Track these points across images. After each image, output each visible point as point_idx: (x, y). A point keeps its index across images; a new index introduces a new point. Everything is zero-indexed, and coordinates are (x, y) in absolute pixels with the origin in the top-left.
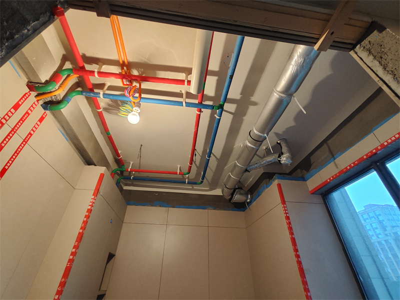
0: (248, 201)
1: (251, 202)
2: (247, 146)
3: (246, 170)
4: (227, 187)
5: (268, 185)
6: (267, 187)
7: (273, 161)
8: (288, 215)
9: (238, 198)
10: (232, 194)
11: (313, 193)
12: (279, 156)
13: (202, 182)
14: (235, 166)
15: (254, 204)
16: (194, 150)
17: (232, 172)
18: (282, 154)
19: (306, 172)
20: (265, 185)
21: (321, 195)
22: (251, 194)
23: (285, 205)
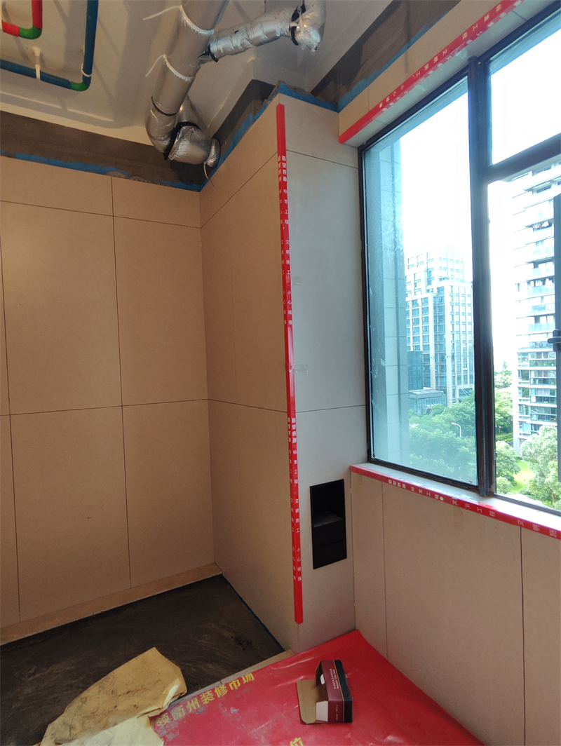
3: (209, 53)
4: (159, 106)
5: (257, 112)
6: (254, 120)
8: (285, 179)
9: (185, 149)
10: (173, 134)
11: (343, 142)
12: (295, 17)
13: (87, 82)
18: (304, 11)
20: (251, 116)
21: (355, 151)
22: (219, 146)
23: (284, 158)
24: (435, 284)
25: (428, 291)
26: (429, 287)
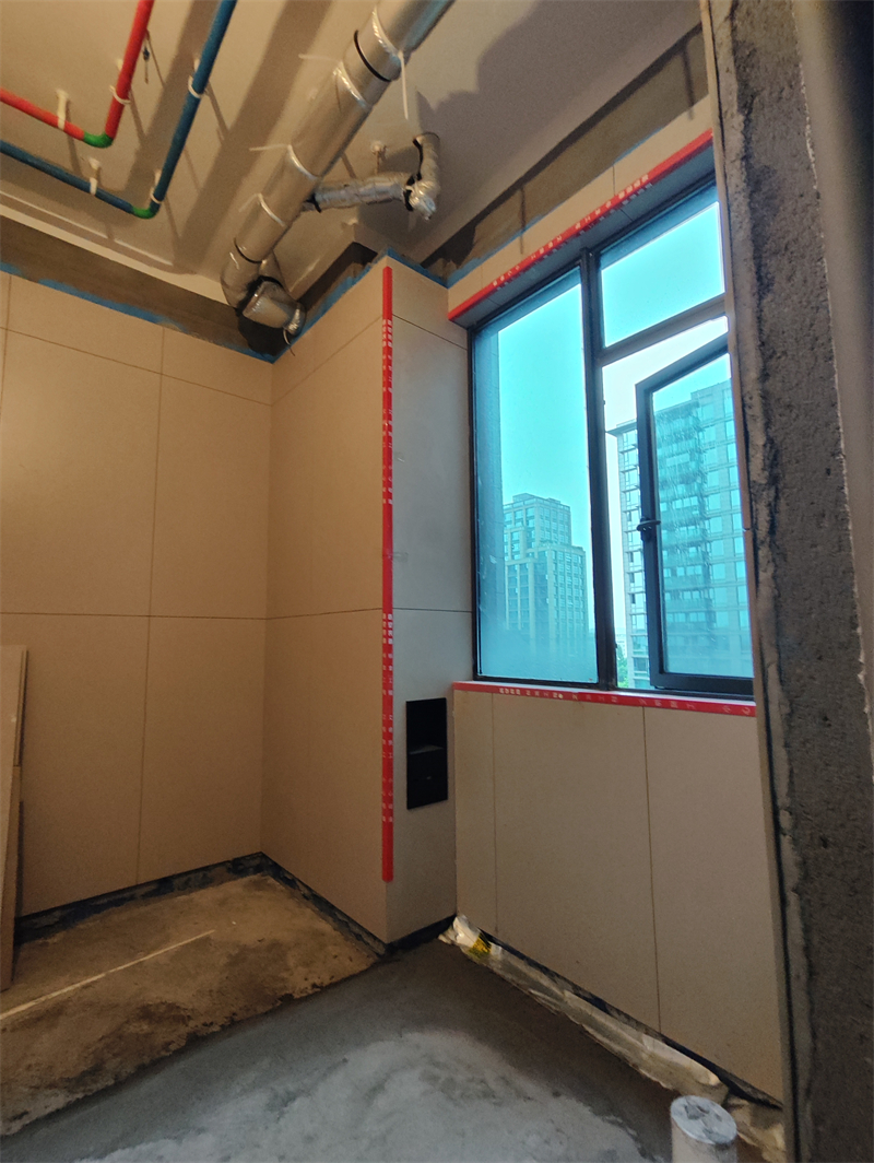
0: (293, 327)
1: (298, 333)
2: (336, 86)
3: (312, 201)
4: (243, 249)
6: (354, 283)
7: (390, 195)
8: (390, 345)
9: (263, 308)
10: (252, 287)
11: (453, 320)
12: (411, 182)
13: (154, 209)
14: (285, 166)
15: (307, 335)
16: (141, 33)
17: (267, 192)
18: (420, 177)
19: (454, 265)
20: (350, 278)
21: (467, 329)
22: (305, 310)
23: (389, 322)
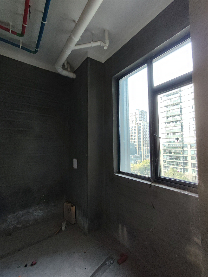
13: (36, 52)
16: (27, 5)
24: (138, 122)
25: (136, 124)
26: (136, 123)
